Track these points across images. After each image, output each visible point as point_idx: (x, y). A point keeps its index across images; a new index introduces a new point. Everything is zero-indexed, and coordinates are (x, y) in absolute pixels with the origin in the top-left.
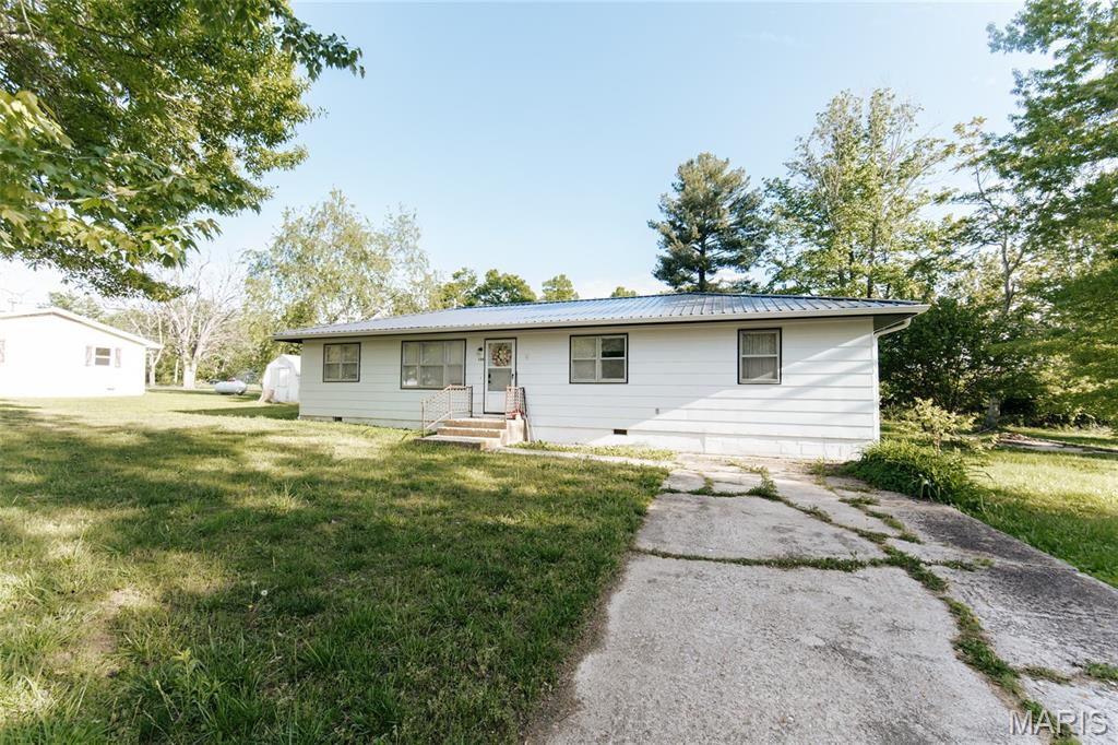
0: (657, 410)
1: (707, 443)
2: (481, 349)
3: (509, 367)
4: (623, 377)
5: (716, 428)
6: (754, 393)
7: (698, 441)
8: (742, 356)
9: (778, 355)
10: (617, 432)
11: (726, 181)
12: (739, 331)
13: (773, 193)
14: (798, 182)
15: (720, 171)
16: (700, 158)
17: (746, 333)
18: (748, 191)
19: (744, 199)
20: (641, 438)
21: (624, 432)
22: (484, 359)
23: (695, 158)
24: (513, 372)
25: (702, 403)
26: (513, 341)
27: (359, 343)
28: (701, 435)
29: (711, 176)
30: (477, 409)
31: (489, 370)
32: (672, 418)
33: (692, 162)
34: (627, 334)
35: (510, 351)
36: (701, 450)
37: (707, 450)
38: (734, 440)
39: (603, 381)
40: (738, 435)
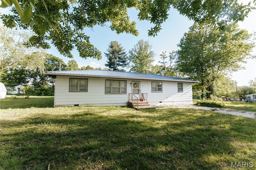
0: (167, 98)
1: (174, 103)
2: (131, 84)
3: (138, 88)
4: (161, 91)
5: (175, 100)
6: (180, 94)
7: (173, 103)
8: (178, 88)
9: (182, 88)
10: (160, 102)
12: (178, 84)
18: (124, 51)
20: (164, 103)
22: (132, 86)
24: (139, 90)
25: (173, 96)
26: (139, 82)
27: (88, 79)
28: (173, 102)
32: (170, 99)
33: (114, 42)
34: (162, 82)
35: (138, 84)
38: (177, 102)
39: (158, 92)
40: (178, 101)
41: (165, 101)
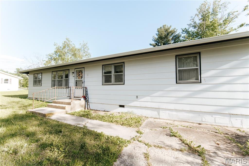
0: (137, 97)
1: (161, 113)
2: (73, 73)
3: (82, 79)
4: (122, 82)
5: (164, 106)
6: (188, 88)
7: (156, 113)
8: (178, 69)
9: (199, 67)
10: (121, 106)
11: (170, 32)
12: (176, 56)
13: (184, 33)
14: (192, 29)
15: (169, 29)
16: (163, 26)
17: (180, 57)
18: (177, 33)
19: (175, 36)
20: (130, 110)
21: (123, 106)
22: (74, 77)
23: (162, 26)
24: (83, 81)
25: (159, 94)
26: (83, 69)
27: (42, 73)
28: (158, 109)
29: (166, 30)
30: (72, 96)
31: (76, 80)
32: (146, 101)
33: (161, 28)
34: (124, 63)
35: (82, 73)
36: (158, 117)
37: (161, 117)
38: (174, 113)
39: (116, 83)
40: (176, 110)
41: (132, 104)
